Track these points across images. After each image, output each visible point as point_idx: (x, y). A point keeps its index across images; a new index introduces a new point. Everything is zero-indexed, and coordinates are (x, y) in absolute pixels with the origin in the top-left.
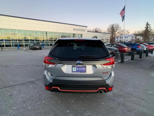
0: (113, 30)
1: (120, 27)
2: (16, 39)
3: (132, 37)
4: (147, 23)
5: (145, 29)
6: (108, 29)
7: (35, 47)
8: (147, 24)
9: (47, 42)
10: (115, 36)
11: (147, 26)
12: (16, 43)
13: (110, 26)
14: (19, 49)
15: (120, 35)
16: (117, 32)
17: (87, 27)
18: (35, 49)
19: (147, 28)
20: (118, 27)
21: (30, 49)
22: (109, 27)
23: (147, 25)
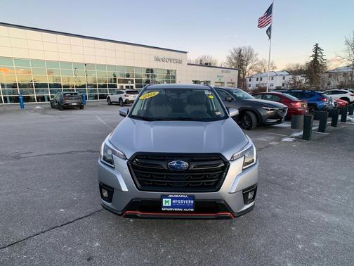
0: (240, 61)
1: (256, 55)
2: (12, 83)
3: (282, 77)
4: (317, 45)
5: (312, 59)
6: (230, 58)
7: (68, 101)
8: (317, 48)
9: (91, 90)
10: (244, 75)
11: (316, 52)
12: (14, 93)
13: (233, 51)
14: (22, 107)
15: (256, 73)
16: (249, 66)
17: (186, 53)
18: (69, 108)
19: (316, 56)
20: (250, 54)
21: (53, 107)
22: (230, 54)
23: (316, 50)
